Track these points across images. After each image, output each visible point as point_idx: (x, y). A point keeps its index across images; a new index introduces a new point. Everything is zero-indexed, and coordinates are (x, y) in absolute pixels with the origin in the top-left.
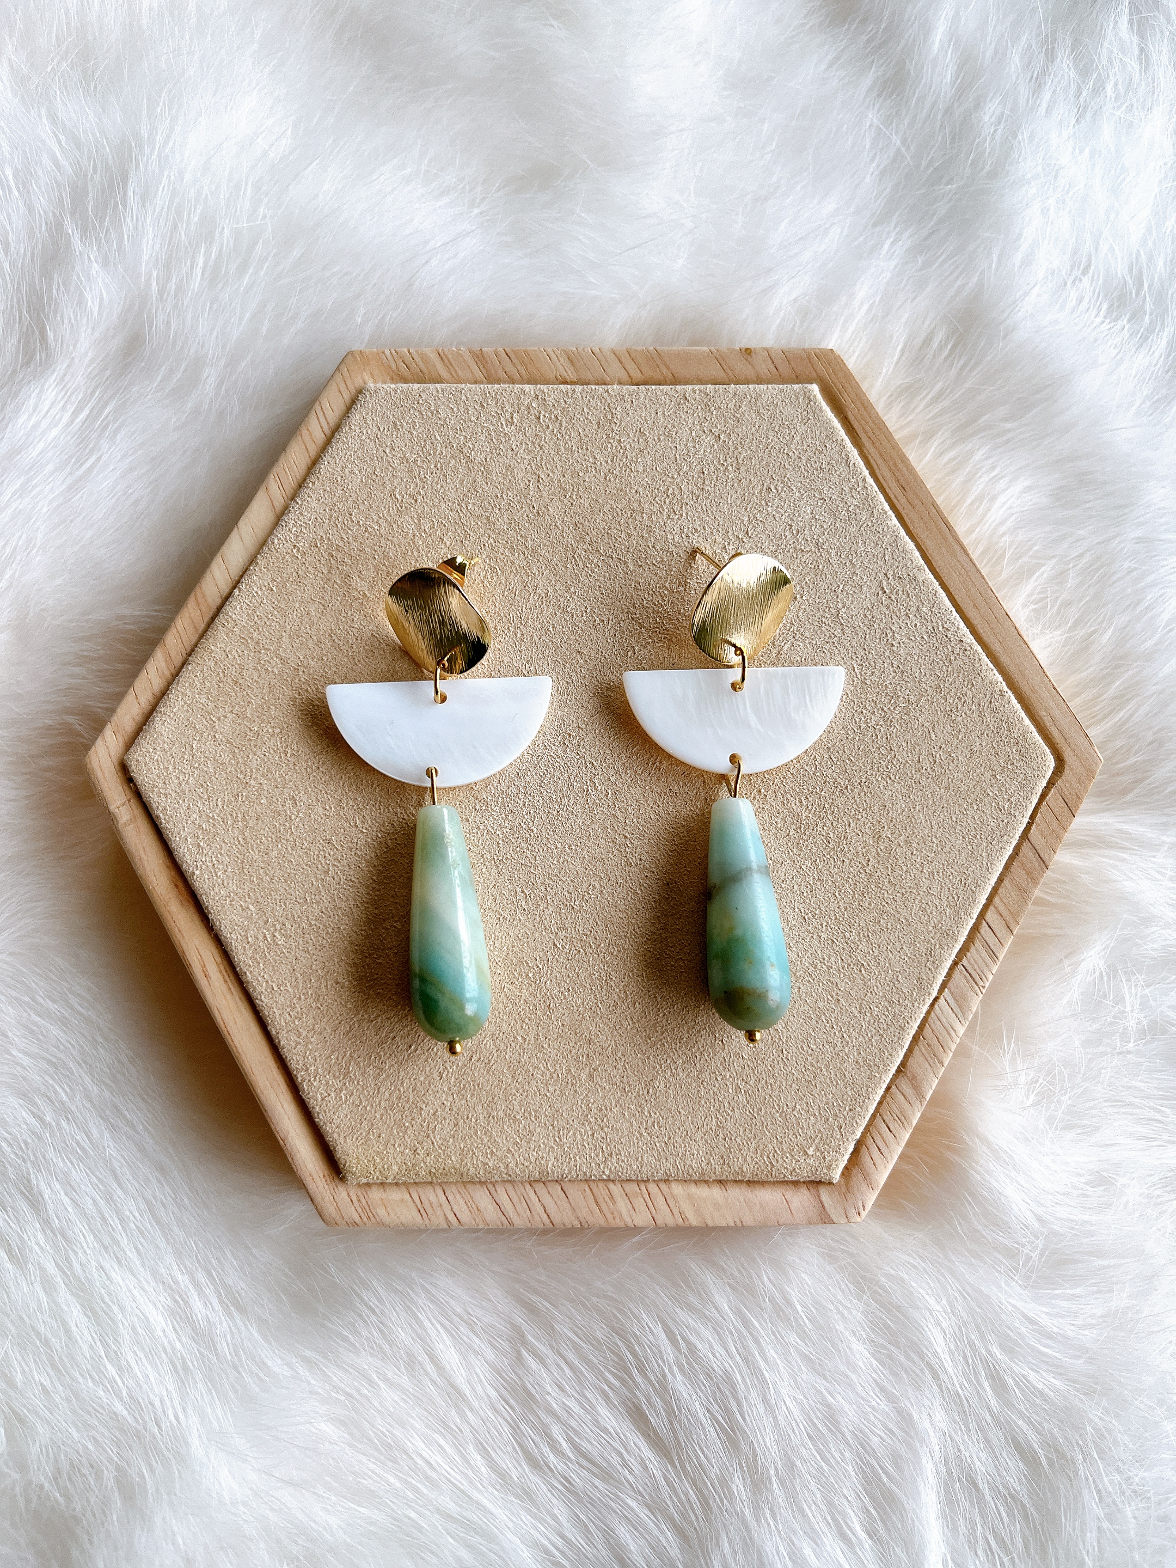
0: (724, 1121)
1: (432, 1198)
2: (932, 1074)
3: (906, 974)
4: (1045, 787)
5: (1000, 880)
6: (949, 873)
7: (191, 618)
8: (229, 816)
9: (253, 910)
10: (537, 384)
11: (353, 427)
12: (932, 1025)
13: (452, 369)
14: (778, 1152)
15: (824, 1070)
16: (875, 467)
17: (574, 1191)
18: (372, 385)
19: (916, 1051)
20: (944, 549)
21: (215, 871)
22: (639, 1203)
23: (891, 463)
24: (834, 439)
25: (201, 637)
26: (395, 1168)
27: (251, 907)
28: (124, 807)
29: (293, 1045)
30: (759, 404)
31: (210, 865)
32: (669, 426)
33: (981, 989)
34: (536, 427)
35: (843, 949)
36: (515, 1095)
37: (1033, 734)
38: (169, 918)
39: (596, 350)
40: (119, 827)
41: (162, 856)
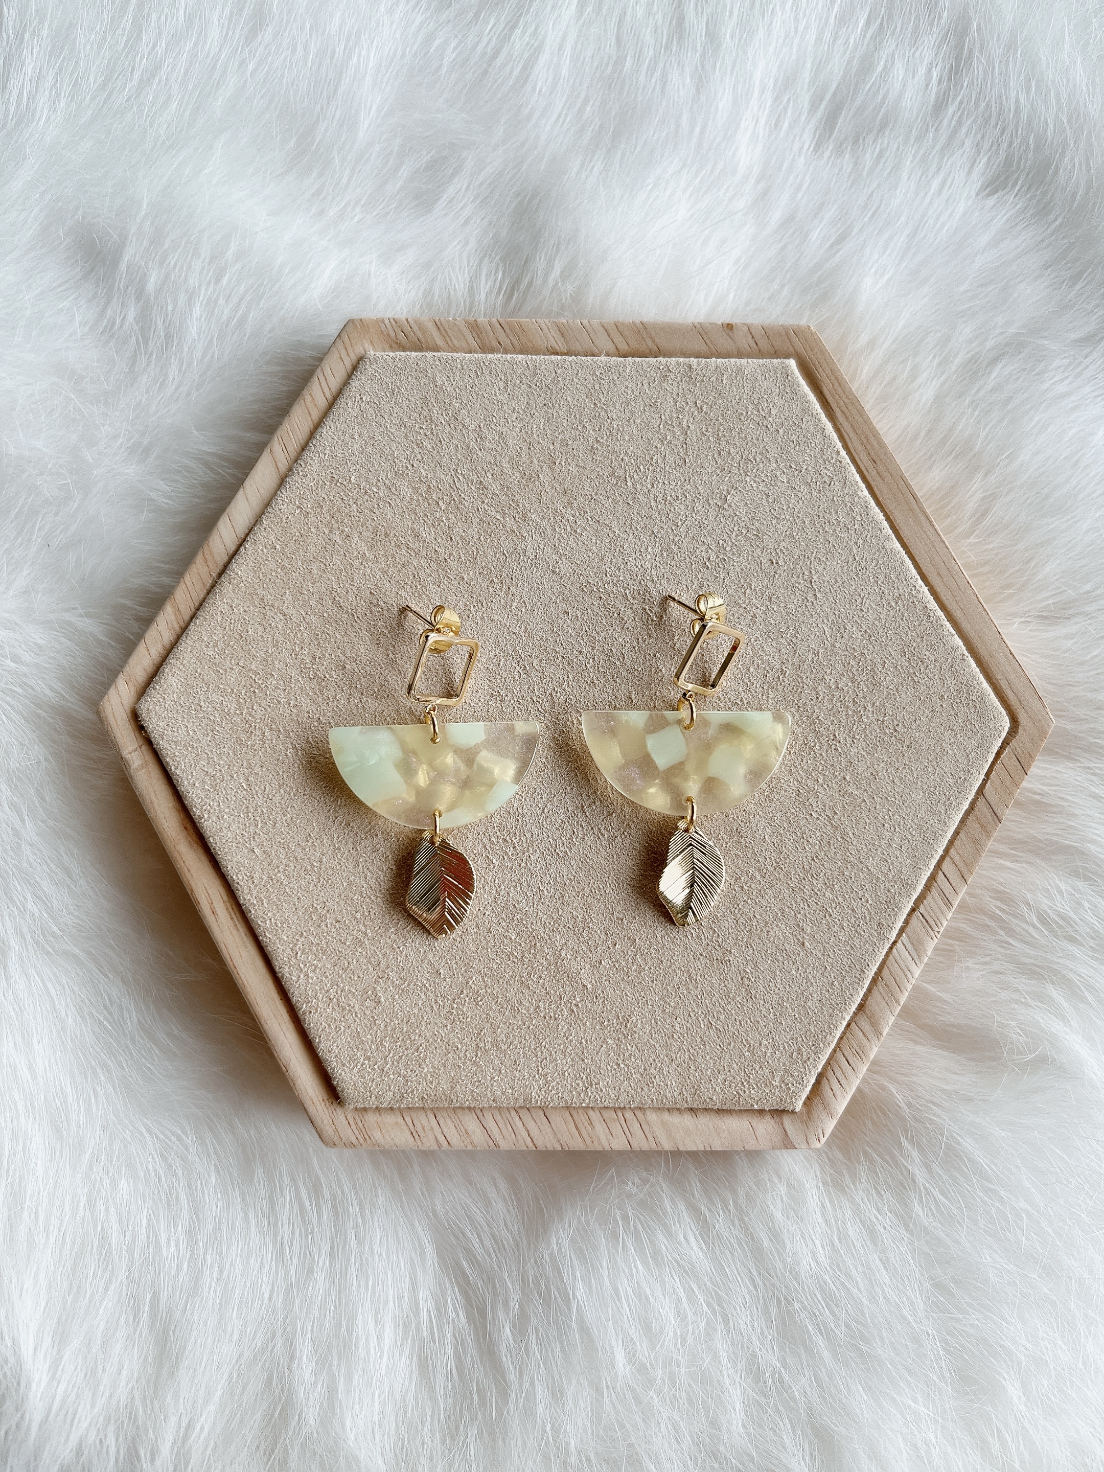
0: (695, 1054)
1: (424, 1122)
2: (889, 1013)
4: (1000, 747)
5: (956, 833)
6: (909, 826)
7: (199, 574)
8: (235, 764)
10: (528, 354)
11: (354, 394)
12: (891, 967)
13: (448, 339)
14: (746, 1084)
15: (790, 1008)
16: (848, 440)
17: (556, 1118)
18: (372, 353)
19: (875, 991)
20: (911, 520)
21: (221, 816)
22: (617, 1129)
23: (863, 436)
24: (810, 413)
25: (209, 592)
26: (390, 1094)
28: (136, 752)
29: (295, 979)
30: (739, 378)
31: (217, 809)
33: (936, 934)
34: (528, 396)
37: (991, 696)
38: (178, 857)
39: (585, 322)
40: (132, 772)
41: (172, 800)
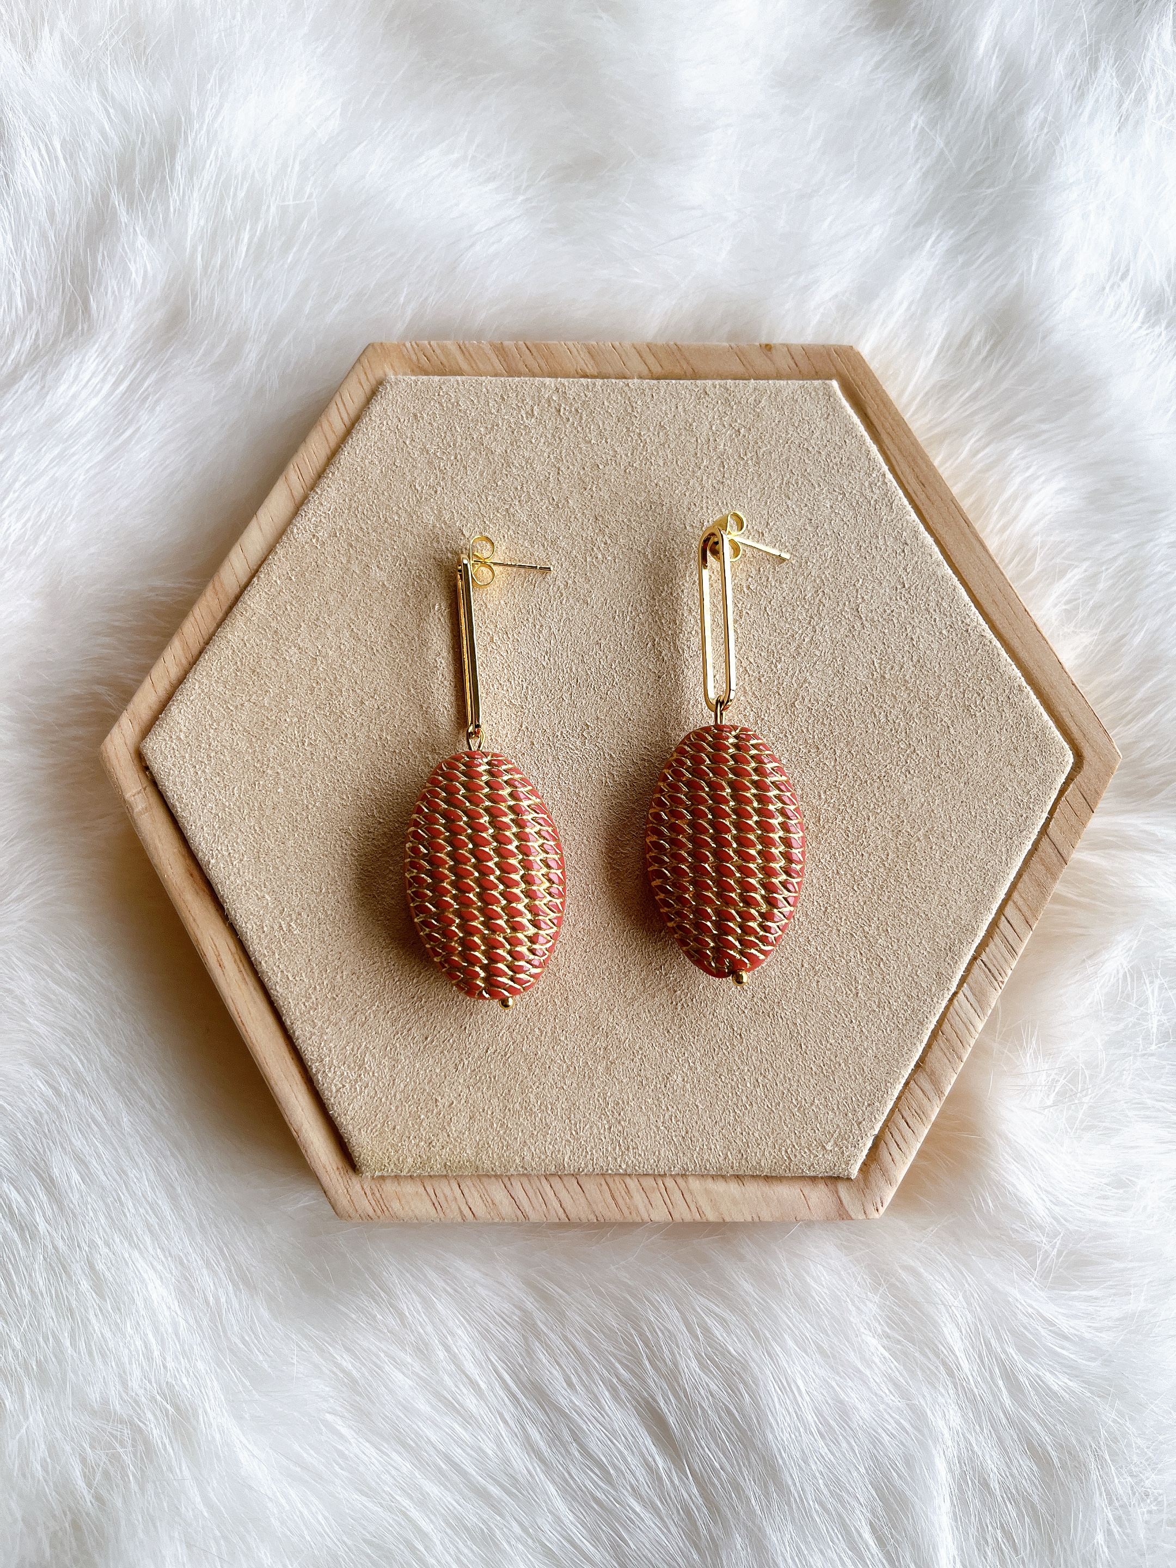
0: (741, 1115)
1: (447, 1191)
2: (952, 1070)
3: (926, 969)
4: (1064, 783)
5: (1019, 875)
6: (968, 868)
7: (209, 607)
8: (245, 805)
9: (269, 899)
10: (557, 378)
11: (373, 418)
12: (952, 1021)
13: (472, 362)
14: (796, 1147)
15: (843, 1064)
16: (894, 463)
17: (591, 1186)
18: (392, 377)
19: (935, 1047)
20: (963, 545)
21: (231, 860)
22: (656, 1198)
23: (910, 459)
24: (854, 435)
26: (410, 1160)
27: (267, 897)
28: (140, 795)
29: (308, 1035)
30: (779, 399)
31: (226, 854)
32: (690, 420)
33: (1000, 984)
34: (556, 420)
35: (862, 943)
36: (531, 1087)
37: (1052, 730)
38: (183, 906)
39: (617, 344)
40: (135, 815)
41: (177, 845)
